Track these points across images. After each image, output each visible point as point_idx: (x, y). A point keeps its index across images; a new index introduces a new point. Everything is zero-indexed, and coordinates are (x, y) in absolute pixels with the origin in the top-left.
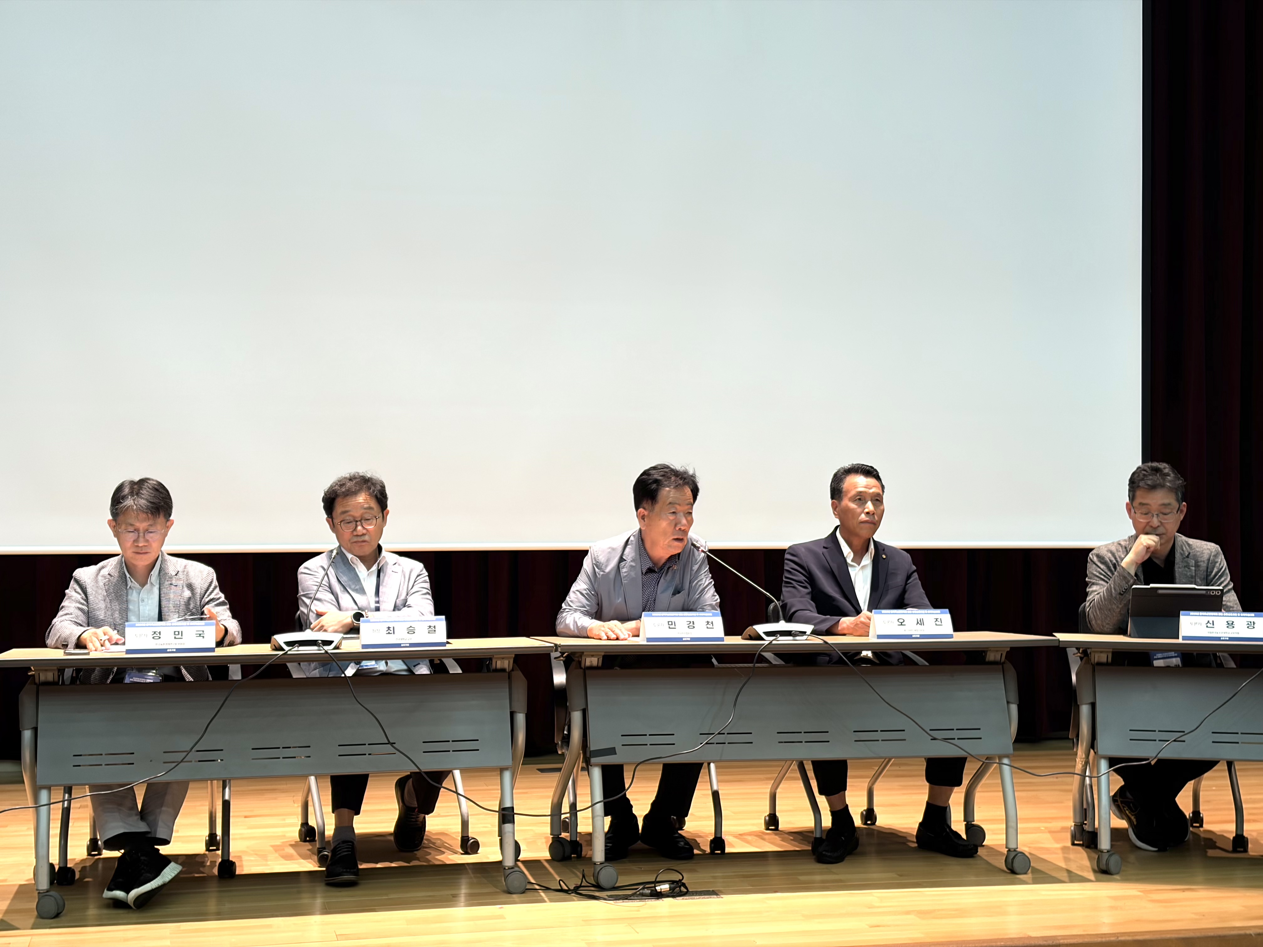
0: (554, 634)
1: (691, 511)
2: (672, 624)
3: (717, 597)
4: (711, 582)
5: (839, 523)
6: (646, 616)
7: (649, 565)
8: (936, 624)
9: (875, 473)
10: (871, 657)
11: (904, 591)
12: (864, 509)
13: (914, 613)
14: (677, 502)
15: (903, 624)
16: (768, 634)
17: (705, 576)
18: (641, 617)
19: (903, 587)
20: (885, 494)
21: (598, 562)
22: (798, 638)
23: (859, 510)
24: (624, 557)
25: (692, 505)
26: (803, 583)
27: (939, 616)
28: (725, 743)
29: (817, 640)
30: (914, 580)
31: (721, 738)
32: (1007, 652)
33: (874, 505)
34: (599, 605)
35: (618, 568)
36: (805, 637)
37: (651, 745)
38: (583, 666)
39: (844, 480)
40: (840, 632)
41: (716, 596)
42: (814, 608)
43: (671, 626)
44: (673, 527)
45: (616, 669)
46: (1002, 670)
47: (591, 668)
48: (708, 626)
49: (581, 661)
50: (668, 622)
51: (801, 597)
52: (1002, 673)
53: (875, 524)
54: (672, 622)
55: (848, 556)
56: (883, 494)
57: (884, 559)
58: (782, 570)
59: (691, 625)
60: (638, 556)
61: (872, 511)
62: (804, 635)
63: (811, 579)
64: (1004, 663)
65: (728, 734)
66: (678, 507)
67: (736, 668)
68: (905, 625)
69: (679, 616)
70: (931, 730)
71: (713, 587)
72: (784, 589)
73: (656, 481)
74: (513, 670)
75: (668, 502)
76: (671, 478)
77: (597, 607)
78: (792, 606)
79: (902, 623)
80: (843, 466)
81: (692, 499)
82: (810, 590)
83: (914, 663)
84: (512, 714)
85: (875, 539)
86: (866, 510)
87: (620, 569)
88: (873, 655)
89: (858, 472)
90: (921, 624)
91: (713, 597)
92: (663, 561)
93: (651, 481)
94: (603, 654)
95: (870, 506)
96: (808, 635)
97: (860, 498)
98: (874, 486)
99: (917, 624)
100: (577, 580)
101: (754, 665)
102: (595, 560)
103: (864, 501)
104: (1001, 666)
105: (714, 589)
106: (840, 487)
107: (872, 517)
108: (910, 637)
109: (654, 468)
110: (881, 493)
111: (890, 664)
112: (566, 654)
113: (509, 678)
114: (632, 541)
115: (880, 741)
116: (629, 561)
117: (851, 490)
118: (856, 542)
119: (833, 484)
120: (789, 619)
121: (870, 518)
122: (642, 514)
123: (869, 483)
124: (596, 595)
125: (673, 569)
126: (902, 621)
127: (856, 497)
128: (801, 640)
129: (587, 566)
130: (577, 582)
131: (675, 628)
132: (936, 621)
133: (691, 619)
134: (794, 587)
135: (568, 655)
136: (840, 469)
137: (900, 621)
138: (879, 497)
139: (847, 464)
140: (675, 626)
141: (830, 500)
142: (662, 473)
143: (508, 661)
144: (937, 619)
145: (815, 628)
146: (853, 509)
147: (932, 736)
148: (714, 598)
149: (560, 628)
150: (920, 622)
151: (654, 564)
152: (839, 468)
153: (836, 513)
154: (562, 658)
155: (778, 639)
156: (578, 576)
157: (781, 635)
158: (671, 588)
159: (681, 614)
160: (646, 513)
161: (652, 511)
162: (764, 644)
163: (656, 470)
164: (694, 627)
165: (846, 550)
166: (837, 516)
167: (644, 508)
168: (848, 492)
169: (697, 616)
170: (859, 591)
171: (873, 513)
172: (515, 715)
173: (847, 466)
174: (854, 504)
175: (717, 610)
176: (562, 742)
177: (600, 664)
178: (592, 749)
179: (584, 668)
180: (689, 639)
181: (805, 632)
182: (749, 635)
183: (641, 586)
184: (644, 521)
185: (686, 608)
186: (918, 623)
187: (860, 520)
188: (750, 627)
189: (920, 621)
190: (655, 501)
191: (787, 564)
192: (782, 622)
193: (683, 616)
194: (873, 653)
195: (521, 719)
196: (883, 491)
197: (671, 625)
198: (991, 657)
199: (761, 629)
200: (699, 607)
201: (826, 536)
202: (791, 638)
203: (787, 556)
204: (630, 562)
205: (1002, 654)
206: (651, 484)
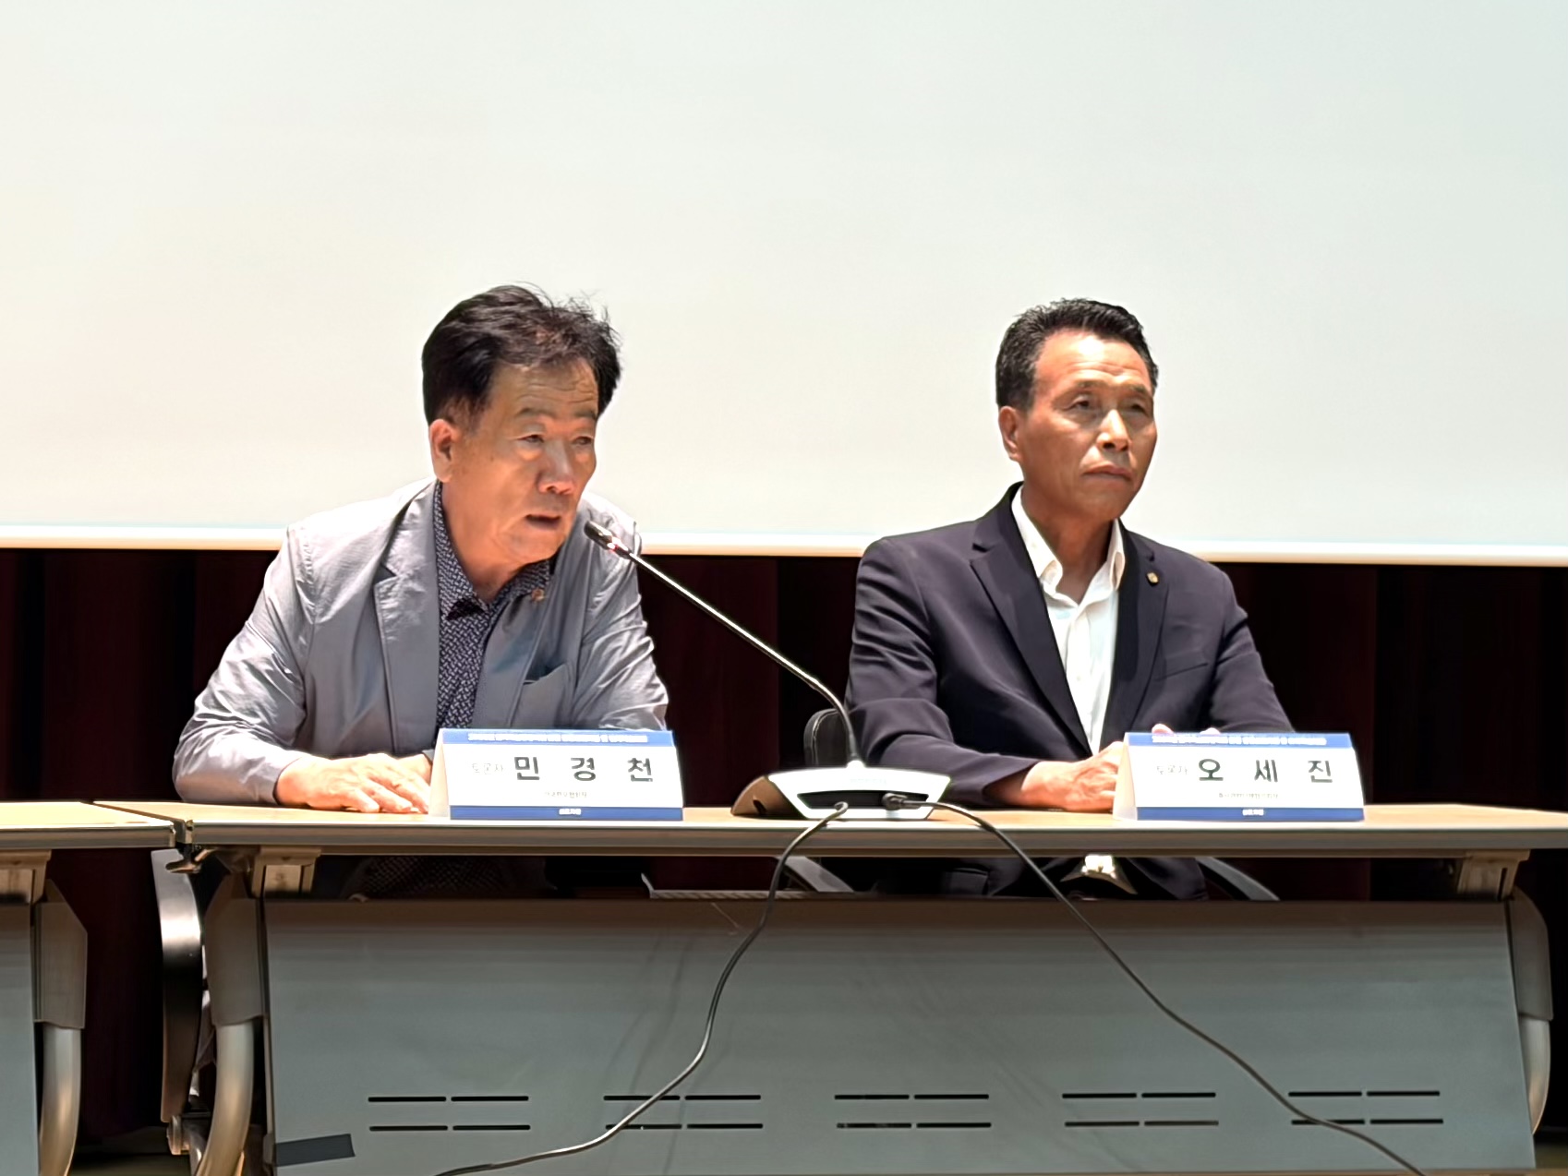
0: (166, 790)
1: (589, 436)
2: (528, 766)
3: (662, 689)
4: (647, 645)
5: (1018, 476)
6: (447, 740)
7: (466, 591)
8: (1313, 777)
9: (1131, 327)
10: (1113, 876)
11: (1212, 684)
12: (1098, 433)
13: (1249, 745)
14: (547, 407)
15: (1214, 775)
16: (815, 799)
17: (629, 625)
18: (433, 746)
19: (1208, 668)
20: (1158, 390)
21: (310, 577)
22: (901, 813)
23: (1082, 437)
24: (390, 566)
25: (595, 418)
26: (913, 653)
27: (1322, 755)
28: (678, 1127)
29: (959, 820)
30: (1240, 649)
31: (667, 1112)
32: (1522, 865)
33: (1125, 420)
34: (308, 708)
35: (370, 597)
36: (923, 811)
37: (456, 1128)
38: (256, 888)
39: (1039, 345)
40: (1029, 799)
41: (656, 686)
42: (945, 730)
43: (525, 773)
44: (530, 483)
45: (356, 900)
46: (1504, 918)
47: (281, 895)
48: (636, 773)
49: (251, 873)
50: (517, 759)
51: (904, 695)
52: (1505, 928)
53: (1128, 480)
54: (527, 759)
55: (1047, 576)
56: (1153, 391)
57: (1153, 584)
58: (849, 613)
59: (585, 771)
60: (432, 565)
61: (1120, 440)
62: (919, 805)
63: (937, 643)
64: (1511, 897)
65: (689, 1098)
66: (547, 421)
67: (715, 900)
68: (1220, 779)
69: (547, 742)
70: (1292, 1094)
71: (650, 659)
72: (855, 670)
73: (490, 343)
74: (44, 899)
75: (519, 409)
76: (535, 333)
77: (301, 711)
78: (881, 719)
79: (1211, 772)
80: (1033, 307)
81: (597, 397)
82: (931, 674)
83: (1236, 894)
84: (41, 1031)
85: (1129, 527)
86: (1104, 437)
87: (377, 601)
88: (1117, 871)
89: (1080, 325)
90: (1269, 776)
91: (650, 691)
92: (504, 577)
93: (471, 340)
94: (318, 852)
95: (1114, 425)
96: (936, 806)
97: (1087, 401)
98: (1126, 367)
99: (1257, 777)
100: (244, 631)
101: (772, 894)
102: (302, 572)
103: (1096, 411)
104: (1502, 906)
105: (654, 667)
106: (1027, 366)
107: (1120, 457)
108: (1235, 814)
109: (487, 300)
110: (1148, 388)
111: (1167, 897)
112: (205, 852)
113: (34, 921)
114: (413, 516)
115: (1142, 1125)
116: (403, 576)
117: (1060, 376)
118: (1074, 532)
119: (1005, 357)
120: (875, 757)
121: (1114, 461)
122: (442, 436)
123: (1113, 359)
124: (298, 677)
125: (532, 601)
126: (1213, 766)
127: (1076, 396)
128: (911, 819)
129: (277, 592)
130: (244, 636)
131: (537, 778)
132: (1312, 770)
133: (585, 753)
134: (887, 665)
135: (208, 857)
136: (1025, 315)
137: (1206, 766)
138: (1142, 399)
139: (1048, 299)
140: (537, 771)
141: (996, 406)
142: (508, 319)
143: (30, 873)
144: (1315, 763)
145: (953, 784)
146: (1067, 433)
147: (1297, 1111)
148: (651, 694)
149: (185, 773)
150: (1267, 772)
151: (476, 583)
152: (1023, 311)
153: (1012, 445)
154: (190, 866)
155: (842, 816)
156: (247, 618)
157: (852, 805)
158: (526, 657)
159: (555, 735)
160: (454, 433)
161: (471, 428)
162: (802, 830)
163: (491, 306)
164: (593, 776)
165: (1040, 554)
166: (1016, 455)
167: (450, 420)
168: (1049, 382)
169: (601, 743)
170: (1078, 679)
171: (1123, 445)
172: (48, 1033)
173: (1048, 306)
174: (1065, 417)
175: (658, 728)
176: (183, 1120)
177: (308, 885)
178: (279, 1140)
179: (258, 894)
180: (578, 812)
181: (924, 797)
182: (757, 803)
183: (437, 650)
184: (449, 457)
185: (567, 719)
186: (1259, 773)
187: (1086, 466)
188: (762, 778)
189: (1267, 767)
190: (482, 402)
191: (863, 594)
192: (856, 765)
193: (562, 743)
194: (1120, 863)
195: (67, 1045)
196: (1154, 383)
197: (526, 768)
198: (1472, 878)
199: (792, 783)
200: (606, 717)
201: (982, 513)
202: (882, 813)
203: (865, 572)
204: (405, 580)
205: (1504, 871)
206: (471, 348)
